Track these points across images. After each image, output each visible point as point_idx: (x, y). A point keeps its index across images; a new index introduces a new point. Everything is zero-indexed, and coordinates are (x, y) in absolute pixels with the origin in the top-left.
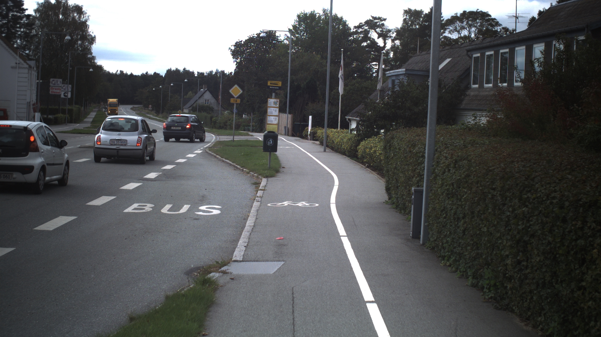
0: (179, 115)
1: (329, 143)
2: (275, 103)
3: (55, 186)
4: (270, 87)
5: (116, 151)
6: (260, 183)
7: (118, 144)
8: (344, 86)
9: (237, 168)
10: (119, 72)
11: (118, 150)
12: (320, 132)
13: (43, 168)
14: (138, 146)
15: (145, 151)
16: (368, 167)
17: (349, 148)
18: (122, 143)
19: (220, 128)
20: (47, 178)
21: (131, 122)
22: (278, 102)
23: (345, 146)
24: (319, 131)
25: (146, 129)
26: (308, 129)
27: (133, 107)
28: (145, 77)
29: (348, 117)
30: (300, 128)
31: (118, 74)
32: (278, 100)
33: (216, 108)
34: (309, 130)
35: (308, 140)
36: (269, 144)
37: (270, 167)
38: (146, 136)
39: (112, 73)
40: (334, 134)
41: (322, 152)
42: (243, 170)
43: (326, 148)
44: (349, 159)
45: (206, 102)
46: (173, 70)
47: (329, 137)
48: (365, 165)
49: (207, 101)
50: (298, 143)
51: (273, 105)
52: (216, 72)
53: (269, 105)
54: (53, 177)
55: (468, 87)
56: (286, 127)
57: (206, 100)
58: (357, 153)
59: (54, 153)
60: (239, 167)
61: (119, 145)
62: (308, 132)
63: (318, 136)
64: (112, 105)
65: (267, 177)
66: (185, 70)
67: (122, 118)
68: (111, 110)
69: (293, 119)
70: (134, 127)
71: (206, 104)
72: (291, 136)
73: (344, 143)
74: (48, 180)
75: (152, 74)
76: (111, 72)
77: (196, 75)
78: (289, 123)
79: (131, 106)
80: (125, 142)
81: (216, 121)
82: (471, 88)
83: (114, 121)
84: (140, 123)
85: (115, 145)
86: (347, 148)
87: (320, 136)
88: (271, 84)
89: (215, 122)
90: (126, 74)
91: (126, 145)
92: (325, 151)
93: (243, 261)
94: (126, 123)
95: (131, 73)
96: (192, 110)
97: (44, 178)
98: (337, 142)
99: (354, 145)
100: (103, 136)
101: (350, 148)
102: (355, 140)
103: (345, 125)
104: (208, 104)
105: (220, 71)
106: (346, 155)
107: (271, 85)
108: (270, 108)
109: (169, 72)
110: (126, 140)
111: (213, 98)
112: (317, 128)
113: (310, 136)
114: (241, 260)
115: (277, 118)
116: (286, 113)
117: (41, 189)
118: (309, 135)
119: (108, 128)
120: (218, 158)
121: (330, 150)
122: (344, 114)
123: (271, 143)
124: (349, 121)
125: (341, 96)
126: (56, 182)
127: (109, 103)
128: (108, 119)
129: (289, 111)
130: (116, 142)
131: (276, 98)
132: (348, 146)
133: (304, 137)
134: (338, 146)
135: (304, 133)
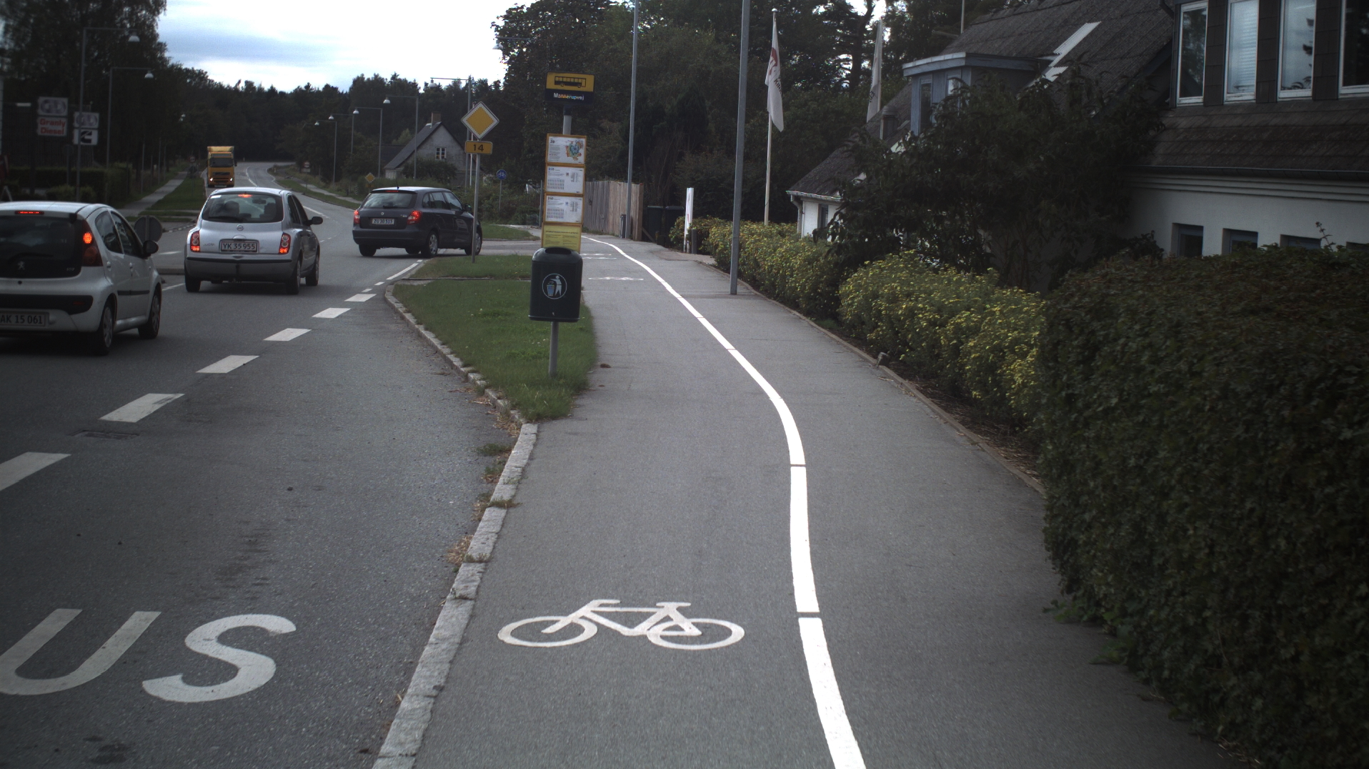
1: (745, 265)
2: (572, 151)
3: (132, 338)
4: (556, 95)
5: (234, 265)
6: (509, 451)
7: (237, 249)
10: (242, 85)
11: (238, 263)
12: (718, 232)
13: (111, 301)
14: (284, 253)
15: (299, 265)
16: (885, 362)
17: (810, 288)
18: (247, 248)
20: (119, 322)
21: (264, 202)
22: (581, 146)
23: (796, 282)
24: (715, 229)
25: (299, 216)
26: (684, 222)
27: (275, 166)
28: (304, 95)
29: (795, 193)
30: (663, 219)
31: (241, 89)
32: (583, 141)
33: (461, 167)
34: (687, 226)
35: (682, 252)
36: (550, 294)
37: (554, 375)
38: (300, 232)
39: (228, 86)
40: (759, 240)
42: (466, 378)
43: (738, 280)
44: (812, 326)
45: (438, 153)
46: (368, 79)
47: (744, 249)
48: (875, 357)
49: (441, 152)
52: (467, 84)
53: (549, 159)
54: (128, 320)
55: (1165, 103)
57: (438, 150)
59: (131, 268)
61: (240, 251)
62: (683, 230)
63: (712, 244)
64: (218, 161)
65: (537, 418)
66: (397, 80)
67: (246, 193)
68: (217, 174)
69: (645, 196)
70: (272, 212)
71: (438, 157)
72: (639, 240)
73: (792, 271)
74: (121, 325)
75: (321, 89)
76: (225, 84)
77: (421, 91)
78: (632, 205)
79: (270, 165)
80: (253, 245)
82: (1176, 107)
83: (227, 200)
84: (285, 202)
85: (232, 252)
86: (803, 287)
87: (717, 246)
88: (557, 83)
90: (261, 89)
91: (256, 251)
92: (734, 292)
94: (255, 206)
95: (272, 87)
96: (404, 172)
97: (114, 322)
98: (772, 266)
99: (826, 280)
100: (205, 231)
101: (814, 289)
103: (787, 214)
104: (443, 157)
105: (476, 80)
106: (800, 310)
107: (559, 87)
108: (556, 168)
109: (359, 82)
110: (256, 242)
111: (455, 144)
113: (690, 240)
115: (580, 202)
116: (625, 180)
117: (108, 346)
118: (687, 238)
119: (214, 215)
120: (408, 323)
121: (750, 287)
122: (781, 183)
123: (559, 288)
124: (796, 204)
126: (135, 331)
127: (210, 157)
128: (215, 195)
129: (633, 175)
130: (233, 246)
132: (806, 282)
133: (673, 243)
134: (775, 280)
135: (673, 233)
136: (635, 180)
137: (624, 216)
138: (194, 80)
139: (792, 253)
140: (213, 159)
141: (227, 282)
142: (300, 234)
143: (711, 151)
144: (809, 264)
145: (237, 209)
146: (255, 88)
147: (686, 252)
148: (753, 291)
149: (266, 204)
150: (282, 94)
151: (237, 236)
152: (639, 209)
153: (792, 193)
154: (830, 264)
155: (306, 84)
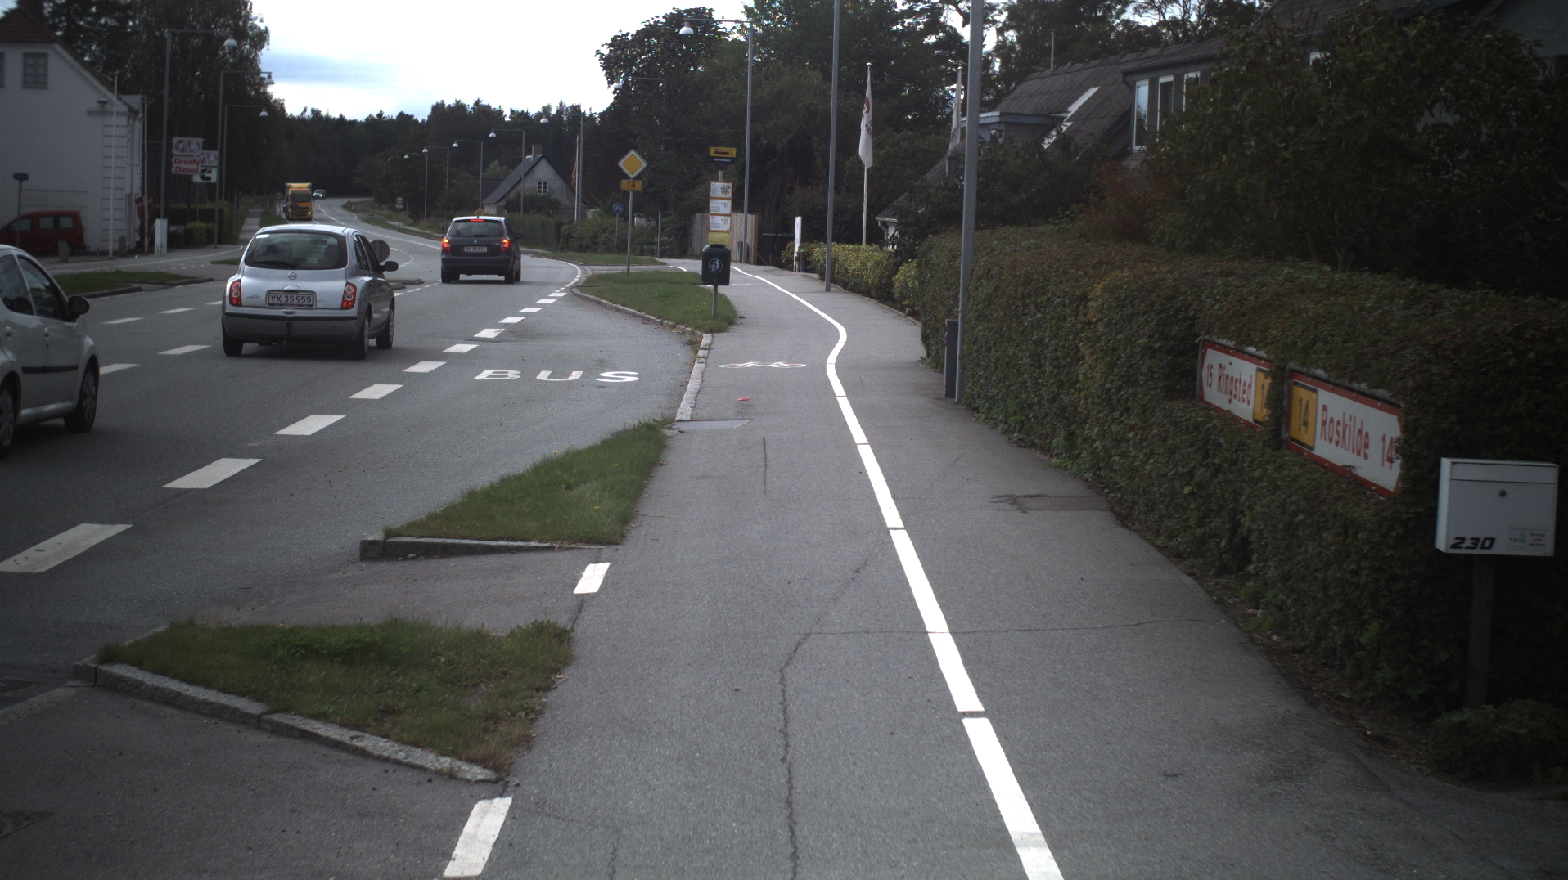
0: (475, 218)
1: (838, 273)
2: (724, 190)
4: (715, 159)
5: (284, 323)
6: (700, 343)
7: (288, 302)
8: (875, 147)
9: (649, 320)
10: (309, 113)
11: (290, 320)
12: (819, 251)
14: (347, 308)
15: (367, 323)
17: (877, 281)
18: (301, 301)
19: (582, 249)
22: (729, 187)
24: (817, 249)
25: (369, 260)
26: (794, 246)
27: (349, 202)
28: (376, 125)
29: (881, 218)
30: (775, 246)
32: (731, 185)
33: (565, 202)
34: (796, 249)
35: (792, 270)
36: (713, 269)
37: (715, 315)
38: (369, 281)
39: (291, 115)
41: (822, 292)
42: (662, 323)
43: (832, 284)
45: (540, 187)
46: (449, 105)
47: (838, 262)
48: (905, 312)
49: (543, 185)
50: (771, 276)
51: (720, 194)
52: (558, 111)
53: (712, 195)
56: (742, 243)
57: (540, 183)
58: (892, 290)
60: (652, 317)
61: (292, 305)
62: (793, 253)
63: (815, 261)
65: (711, 331)
66: (480, 106)
69: (759, 225)
70: (334, 255)
71: (540, 191)
72: (754, 264)
73: (867, 271)
75: (394, 118)
77: (507, 119)
78: (748, 234)
79: (344, 201)
80: (308, 298)
81: (570, 233)
83: (279, 238)
84: (351, 246)
85: (282, 306)
86: (873, 281)
87: (819, 261)
88: (715, 153)
89: (568, 237)
90: (329, 118)
91: (312, 306)
92: (828, 290)
93: (691, 421)
95: (341, 116)
96: (506, 207)
98: (854, 270)
99: (887, 274)
100: (249, 281)
101: (880, 281)
102: (890, 263)
103: (876, 235)
104: (545, 191)
105: (568, 105)
106: (871, 297)
107: (716, 155)
108: (715, 200)
109: (438, 109)
110: (313, 293)
111: (557, 177)
112: (813, 243)
113: (799, 261)
114: (689, 418)
115: (729, 219)
116: (742, 211)
118: (797, 259)
119: (260, 260)
121: (840, 288)
123: (718, 267)
124: (882, 227)
125: (868, 170)
127: (287, 193)
128: (262, 234)
129: (749, 206)
130: (283, 299)
131: (725, 180)
133: (785, 265)
135: (785, 256)
136: (751, 211)
141: (275, 344)
142: (369, 284)
143: (817, 185)
145: (289, 252)
146: (322, 116)
149: (327, 246)
150: (354, 122)
151: (289, 286)
152: (755, 237)
153: (879, 219)
155: (378, 112)
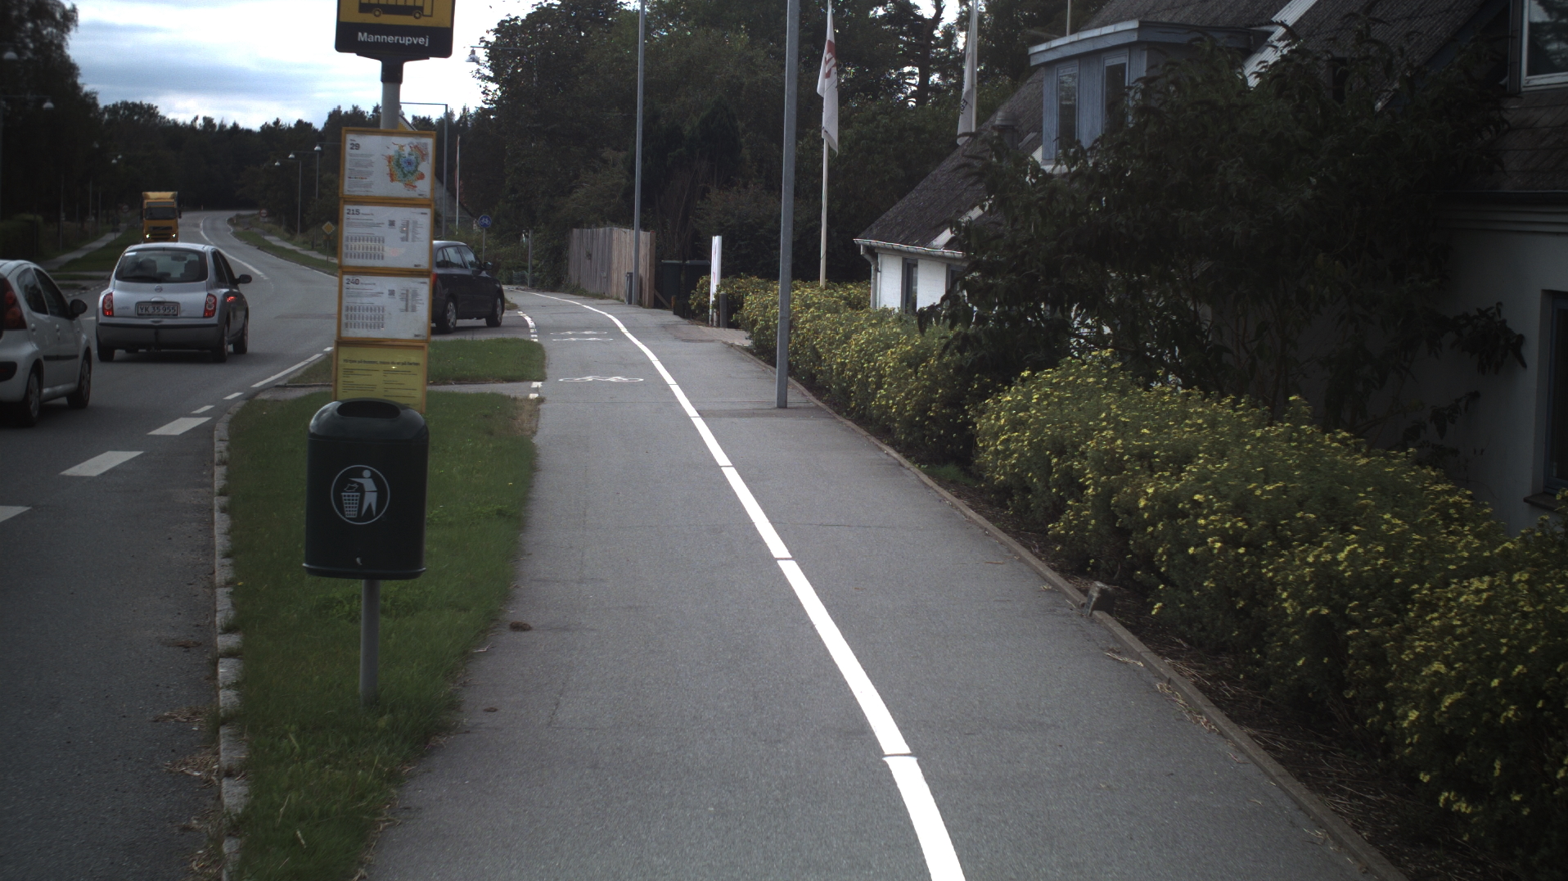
5: (153, 331)
7: (156, 313)
10: (200, 122)
11: (157, 329)
13: (37, 367)
14: (209, 317)
15: (226, 331)
17: (913, 409)
18: (167, 311)
20: (45, 391)
23: (887, 397)
24: (757, 293)
25: (225, 275)
26: (709, 283)
28: (273, 132)
30: (682, 278)
31: (198, 127)
34: (713, 289)
35: (707, 324)
36: (351, 512)
38: (226, 293)
43: (789, 378)
46: (346, 113)
47: (797, 329)
54: (57, 387)
59: (57, 331)
61: (159, 315)
62: (708, 294)
64: (155, 209)
69: (657, 248)
72: (650, 307)
73: (880, 377)
74: (47, 394)
75: (292, 125)
79: (232, 214)
80: (172, 308)
85: (149, 316)
86: (902, 407)
87: (755, 321)
90: (222, 126)
91: (177, 315)
95: (235, 124)
97: (40, 390)
98: (843, 364)
99: (942, 395)
100: (118, 292)
101: (922, 409)
110: (177, 304)
112: (741, 281)
113: (718, 309)
116: (632, 226)
117: (33, 416)
118: (714, 306)
123: (371, 499)
124: (868, 257)
127: (145, 206)
128: (130, 252)
129: (641, 219)
130: (151, 310)
132: (906, 398)
133: (693, 312)
134: (849, 386)
135: (695, 299)
136: (644, 226)
137: (631, 274)
138: (143, 117)
139: (879, 346)
140: (149, 209)
141: (144, 351)
142: (226, 295)
143: (745, 186)
144: (909, 366)
145: (155, 268)
146: (214, 125)
147: (712, 326)
148: (812, 398)
150: (249, 132)
151: (155, 297)
152: (650, 266)
153: (863, 242)
154: (948, 369)
155: (274, 120)
